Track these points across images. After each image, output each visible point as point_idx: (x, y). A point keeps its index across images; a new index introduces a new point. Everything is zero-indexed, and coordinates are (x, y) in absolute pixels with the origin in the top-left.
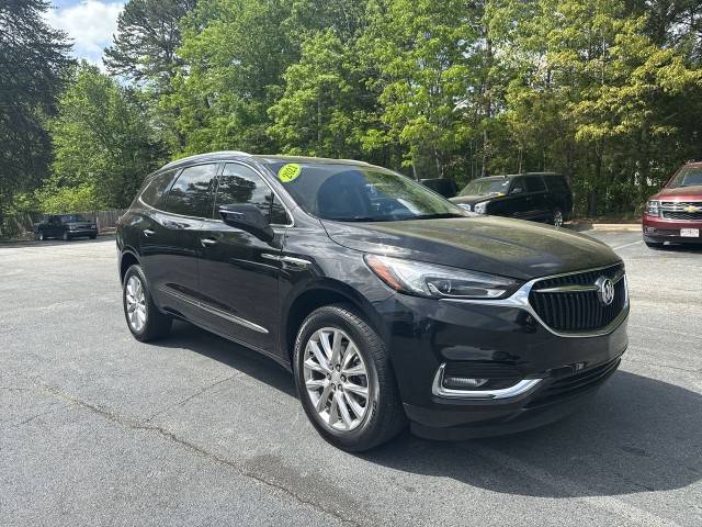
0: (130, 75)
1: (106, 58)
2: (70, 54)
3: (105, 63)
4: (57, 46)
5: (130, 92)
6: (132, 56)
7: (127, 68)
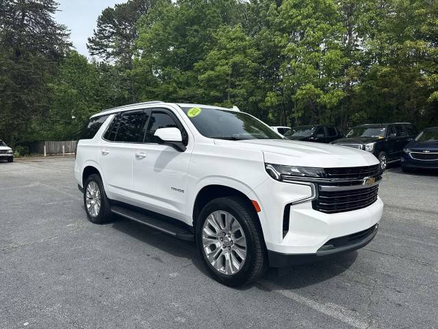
0: (103, 55)
1: (89, 44)
2: (68, 40)
3: (88, 47)
4: (59, 34)
5: (103, 65)
6: (105, 43)
7: (101, 51)
